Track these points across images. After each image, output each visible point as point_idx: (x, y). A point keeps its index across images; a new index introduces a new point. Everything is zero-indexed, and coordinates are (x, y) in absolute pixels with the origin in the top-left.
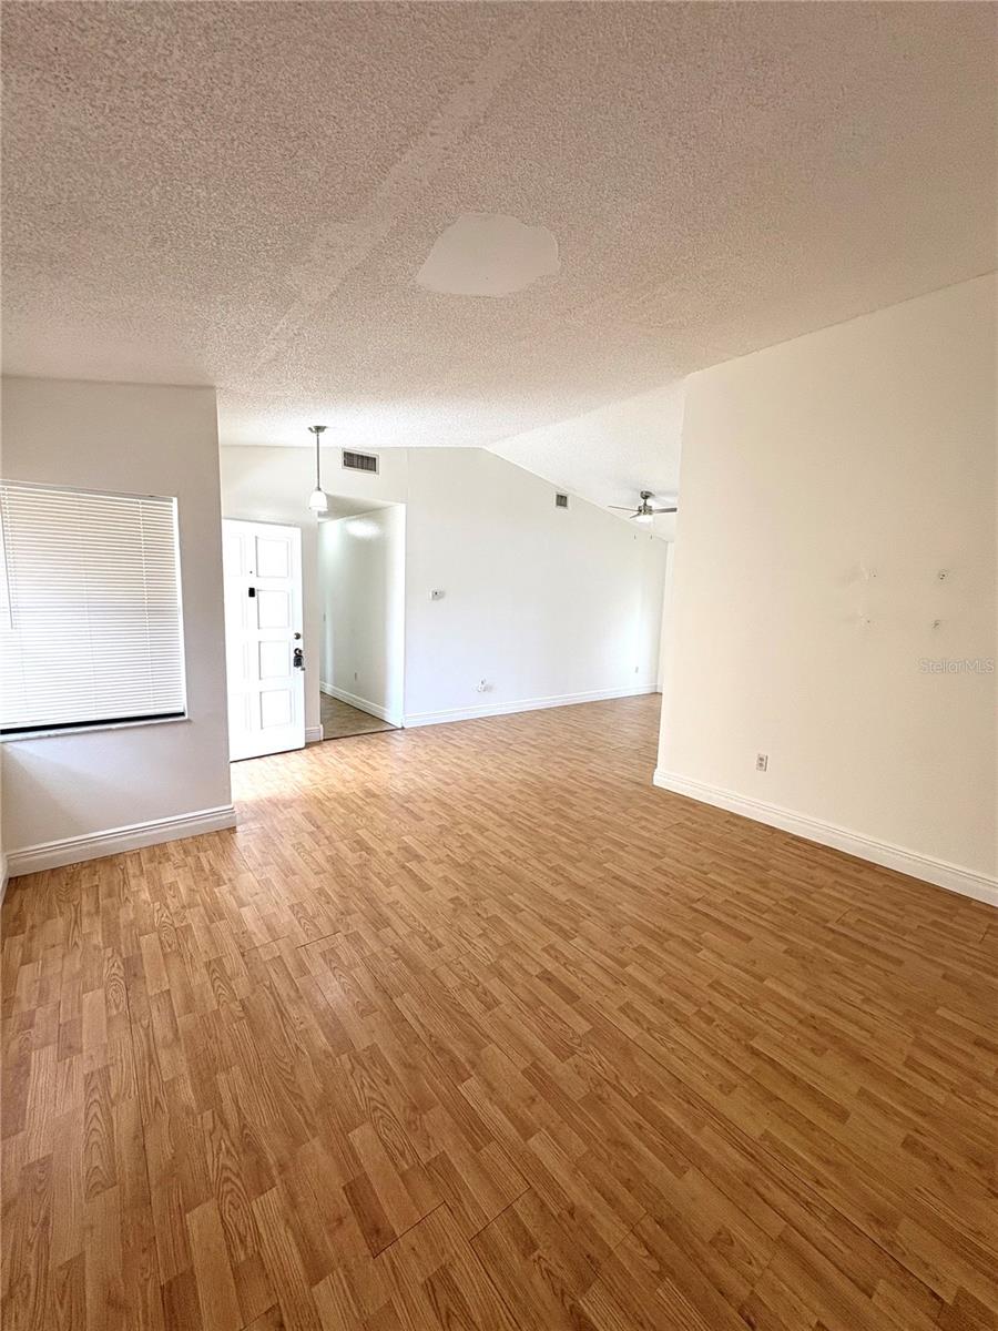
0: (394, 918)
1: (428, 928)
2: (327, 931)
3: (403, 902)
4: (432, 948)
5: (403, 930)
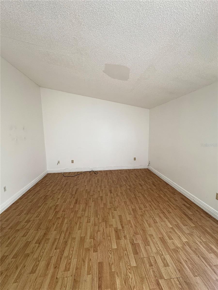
0: (131, 210)
1: (125, 205)
2: (146, 212)
3: (127, 214)
4: (126, 202)
5: (130, 207)
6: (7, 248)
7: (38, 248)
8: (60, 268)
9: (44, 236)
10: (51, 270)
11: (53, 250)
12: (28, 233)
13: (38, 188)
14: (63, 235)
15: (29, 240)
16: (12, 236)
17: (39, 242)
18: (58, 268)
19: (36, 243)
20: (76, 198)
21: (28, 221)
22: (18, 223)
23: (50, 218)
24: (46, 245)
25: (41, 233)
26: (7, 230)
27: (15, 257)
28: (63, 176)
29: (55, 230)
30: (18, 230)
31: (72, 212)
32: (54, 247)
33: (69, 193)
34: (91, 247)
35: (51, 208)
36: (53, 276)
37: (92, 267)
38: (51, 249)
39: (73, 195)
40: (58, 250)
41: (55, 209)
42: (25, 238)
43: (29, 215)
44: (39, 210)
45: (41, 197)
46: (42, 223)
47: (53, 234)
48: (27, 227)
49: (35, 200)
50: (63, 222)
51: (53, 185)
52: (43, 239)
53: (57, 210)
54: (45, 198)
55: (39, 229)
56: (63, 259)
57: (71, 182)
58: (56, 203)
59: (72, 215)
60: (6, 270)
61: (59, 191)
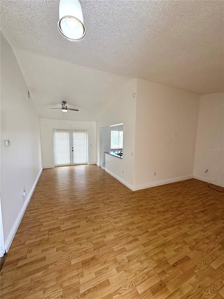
6: (145, 203)
7: (156, 214)
8: (161, 231)
9: (163, 212)
10: (156, 228)
11: (163, 222)
12: (156, 204)
13: (178, 185)
14: (174, 221)
15: (155, 208)
16: (149, 200)
17: (159, 212)
18: (160, 231)
19: (157, 211)
20: (205, 208)
21: (160, 199)
22: (155, 197)
23: (173, 206)
24: (161, 216)
25: (162, 209)
26: (149, 196)
27: (146, 209)
28: (208, 187)
29: (171, 214)
30: (153, 200)
31: (193, 215)
32: (165, 221)
33: (201, 202)
34: (190, 244)
35: (178, 201)
36: (155, 231)
37: (180, 252)
38: (162, 220)
39: (205, 205)
40: (166, 224)
41: (181, 204)
42: (154, 205)
43: (162, 197)
44: (169, 198)
45: (176, 192)
46: (166, 205)
47: (168, 215)
48: (157, 201)
49: (171, 191)
50: (180, 215)
51: (191, 189)
52: (161, 212)
53: (181, 205)
54: (178, 193)
55: (163, 207)
56: (165, 230)
57: (212, 194)
58: (185, 201)
59: (191, 216)
60: (141, 210)
61: (193, 195)
